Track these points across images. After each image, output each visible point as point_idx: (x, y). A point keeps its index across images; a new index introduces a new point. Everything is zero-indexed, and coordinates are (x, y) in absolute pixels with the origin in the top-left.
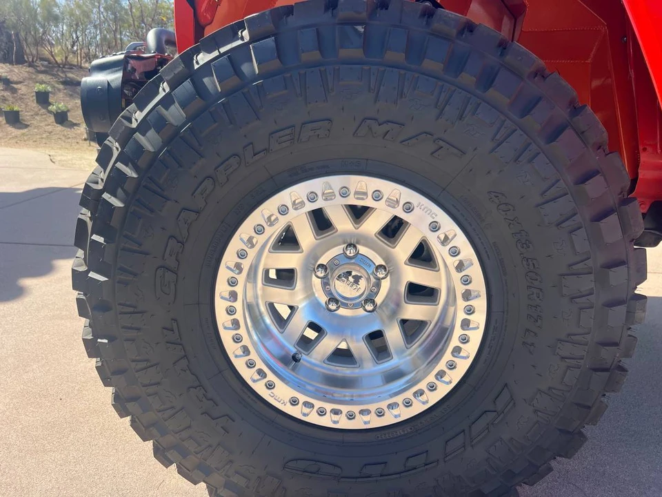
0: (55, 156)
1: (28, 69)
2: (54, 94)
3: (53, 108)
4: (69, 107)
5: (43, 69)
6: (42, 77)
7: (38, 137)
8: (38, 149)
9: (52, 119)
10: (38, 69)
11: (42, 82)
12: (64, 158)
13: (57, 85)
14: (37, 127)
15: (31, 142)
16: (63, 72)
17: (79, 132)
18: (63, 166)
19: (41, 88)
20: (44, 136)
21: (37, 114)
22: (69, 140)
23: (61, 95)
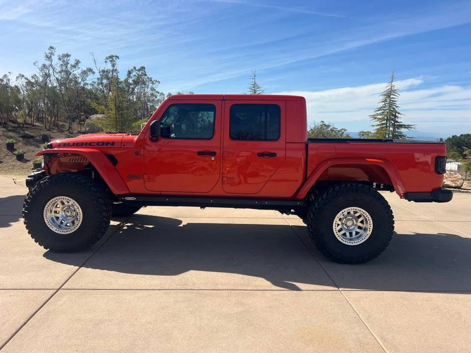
0: (17, 179)
1: (2, 129)
2: (16, 143)
3: (16, 152)
4: (25, 151)
5: (11, 128)
6: (11, 134)
7: (7, 168)
8: (7, 175)
9: (15, 158)
10: (8, 128)
11: (10, 137)
12: (21, 180)
13: (19, 139)
14: (7, 163)
15: (3, 172)
16: (23, 130)
17: (29, 165)
18: (20, 185)
19: (10, 141)
20: (10, 168)
21: (7, 155)
22: (24, 170)
23: (20, 144)
